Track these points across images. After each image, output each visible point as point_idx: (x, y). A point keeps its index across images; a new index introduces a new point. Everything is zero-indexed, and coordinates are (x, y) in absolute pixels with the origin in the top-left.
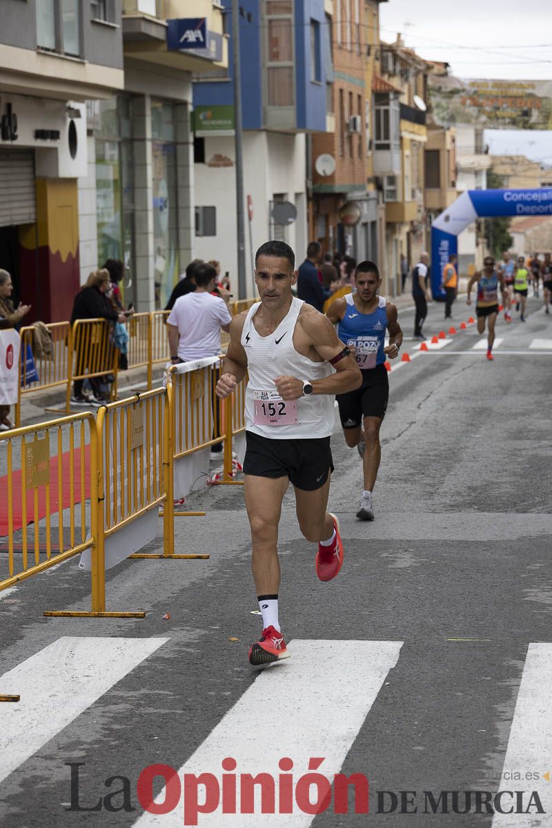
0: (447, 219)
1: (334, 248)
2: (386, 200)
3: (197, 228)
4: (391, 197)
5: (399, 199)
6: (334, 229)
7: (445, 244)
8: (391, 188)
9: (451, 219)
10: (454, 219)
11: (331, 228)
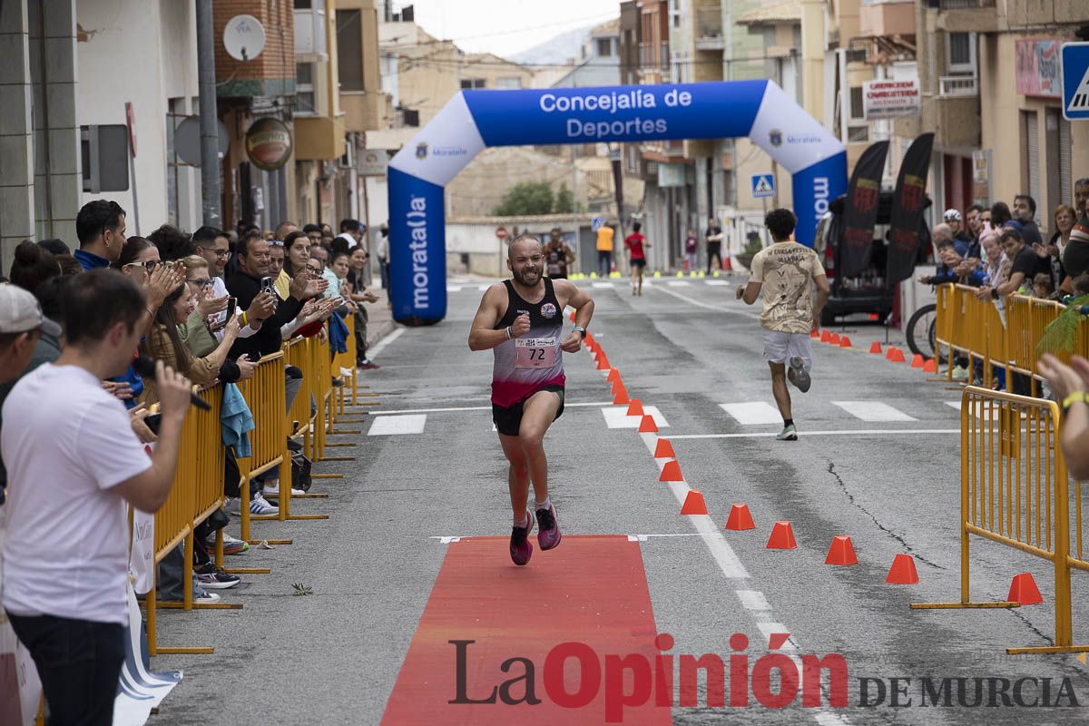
0: (422, 151)
1: (238, 216)
2: (295, 114)
3: (86, 175)
4: (305, 109)
5: (322, 111)
6: (237, 173)
7: (419, 204)
8: (305, 88)
9: (430, 150)
10: (436, 153)
11: (234, 172)
